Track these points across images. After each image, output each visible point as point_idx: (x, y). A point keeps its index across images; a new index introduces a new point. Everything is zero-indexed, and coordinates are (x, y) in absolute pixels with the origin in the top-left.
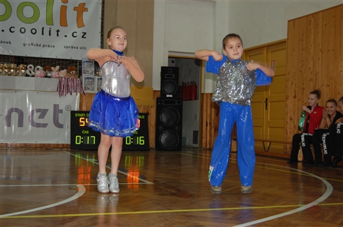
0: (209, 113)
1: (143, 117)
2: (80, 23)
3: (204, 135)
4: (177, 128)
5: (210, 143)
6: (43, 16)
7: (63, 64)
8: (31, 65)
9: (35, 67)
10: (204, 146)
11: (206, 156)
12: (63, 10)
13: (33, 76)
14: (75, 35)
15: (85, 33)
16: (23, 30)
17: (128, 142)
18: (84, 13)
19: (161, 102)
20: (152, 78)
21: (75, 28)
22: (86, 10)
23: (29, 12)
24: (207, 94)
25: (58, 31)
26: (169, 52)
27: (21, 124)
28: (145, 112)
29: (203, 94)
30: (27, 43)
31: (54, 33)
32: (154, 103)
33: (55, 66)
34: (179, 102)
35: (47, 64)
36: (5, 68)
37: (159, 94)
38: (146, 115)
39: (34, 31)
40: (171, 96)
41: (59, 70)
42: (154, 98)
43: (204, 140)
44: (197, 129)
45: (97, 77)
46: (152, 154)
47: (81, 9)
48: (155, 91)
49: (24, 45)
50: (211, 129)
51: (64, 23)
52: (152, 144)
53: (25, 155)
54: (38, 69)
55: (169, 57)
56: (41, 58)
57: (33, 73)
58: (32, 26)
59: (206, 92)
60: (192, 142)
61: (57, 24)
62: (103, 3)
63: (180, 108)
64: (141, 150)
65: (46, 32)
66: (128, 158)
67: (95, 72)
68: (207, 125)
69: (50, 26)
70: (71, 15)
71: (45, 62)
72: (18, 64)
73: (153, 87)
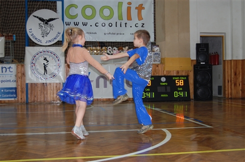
0: (229, 74)
1: (185, 78)
2: (140, 18)
3: (226, 89)
4: (209, 85)
5: (231, 94)
6: (116, 15)
7: (130, 45)
8: (110, 47)
9: (112, 48)
10: (227, 96)
11: (229, 104)
12: (129, 9)
13: (112, 54)
14: (137, 25)
15: (144, 24)
16: (103, 25)
17: (176, 96)
18: (142, 10)
19: (197, 67)
20: (189, 51)
21: (137, 21)
22: (144, 8)
23: (107, 12)
24: (228, 61)
25: (126, 24)
26: (201, 33)
27: (105, 86)
28: (186, 75)
29: (224, 61)
30: (106, 32)
31: (123, 25)
32: (192, 68)
33: (125, 47)
34: (209, 67)
35: (120, 46)
36: (94, 50)
37: (195, 62)
38: (187, 77)
39: (110, 25)
40: (204, 63)
41: (128, 50)
42: (191, 65)
43: (227, 92)
44: (221, 84)
45: (153, 53)
46: (192, 103)
47: (140, 8)
48: (192, 60)
49: (105, 34)
50: (231, 85)
51: (129, 18)
52: (192, 96)
53: (109, 106)
54: (114, 49)
55: (201, 37)
56: (116, 42)
57: (112, 52)
58: (110, 21)
59: (227, 59)
60: (217, 93)
61: (125, 20)
62: (155, 3)
63: (211, 71)
64: (185, 101)
65: (118, 25)
66: (176, 107)
67: (152, 49)
68: (228, 82)
69: (121, 21)
70: (134, 13)
71: (118, 44)
72: (102, 47)
73: (191, 57)
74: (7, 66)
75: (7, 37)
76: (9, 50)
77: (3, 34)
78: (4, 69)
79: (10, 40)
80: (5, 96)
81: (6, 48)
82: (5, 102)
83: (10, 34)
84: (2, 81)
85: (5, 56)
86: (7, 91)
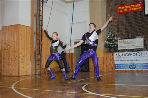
74: (145, 52)
75: (145, 37)
76: (146, 44)
77: (143, 36)
78: (144, 54)
79: (146, 39)
80: (145, 67)
81: (144, 43)
82: (144, 71)
83: (146, 36)
84: (143, 60)
85: (144, 47)
86: (146, 65)
